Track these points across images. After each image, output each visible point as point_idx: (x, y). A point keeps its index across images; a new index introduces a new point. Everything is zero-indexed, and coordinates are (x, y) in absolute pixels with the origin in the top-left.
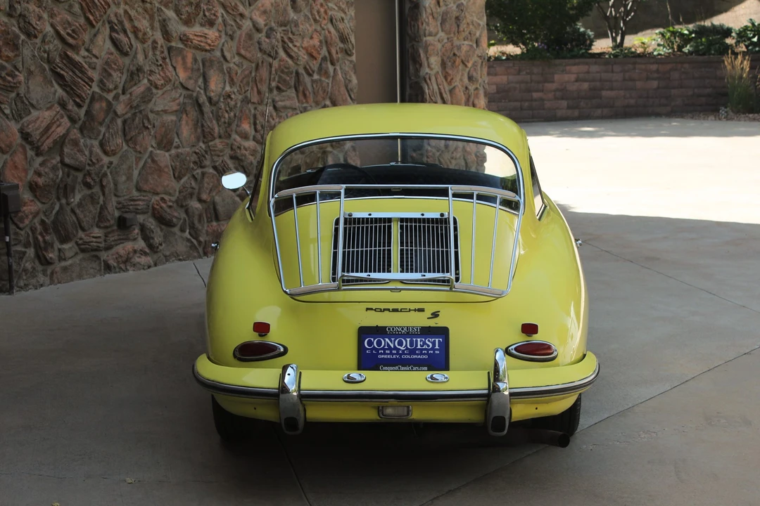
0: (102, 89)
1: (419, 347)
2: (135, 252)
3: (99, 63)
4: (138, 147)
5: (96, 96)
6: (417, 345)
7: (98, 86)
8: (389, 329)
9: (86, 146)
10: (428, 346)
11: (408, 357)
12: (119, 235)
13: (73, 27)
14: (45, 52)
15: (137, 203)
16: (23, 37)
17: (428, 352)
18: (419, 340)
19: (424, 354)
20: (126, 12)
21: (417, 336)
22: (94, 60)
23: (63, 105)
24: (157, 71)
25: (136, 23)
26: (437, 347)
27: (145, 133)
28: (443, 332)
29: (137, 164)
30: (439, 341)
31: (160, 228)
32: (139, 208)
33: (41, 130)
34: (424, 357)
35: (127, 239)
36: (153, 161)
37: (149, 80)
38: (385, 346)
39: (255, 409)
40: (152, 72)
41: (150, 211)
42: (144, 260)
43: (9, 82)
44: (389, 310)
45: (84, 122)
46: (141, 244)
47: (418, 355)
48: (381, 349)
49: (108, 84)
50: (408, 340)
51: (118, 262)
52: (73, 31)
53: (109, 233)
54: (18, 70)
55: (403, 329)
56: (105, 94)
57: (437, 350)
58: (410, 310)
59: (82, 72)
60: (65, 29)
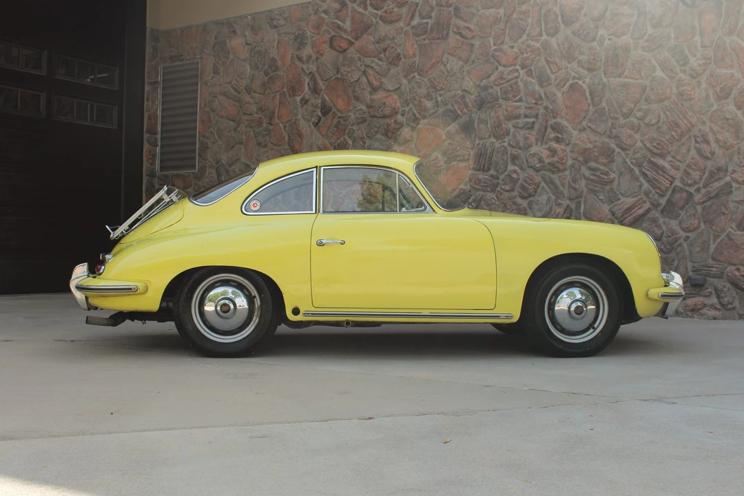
0: (684, 184)
2: (705, 305)
3: (682, 166)
4: (714, 227)
5: (678, 189)
7: (680, 182)
9: (664, 223)
12: (690, 291)
13: (657, 142)
14: (635, 159)
15: (711, 269)
16: (617, 150)
20: (711, 128)
22: (678, 163)
23: (647, 194)
24: (739, 170)
25: (720, 137)
27: (722, 217)
29: (714, 241)
31: (736, 292)
32: (712, 272)
35: (699, 295)
36: (730, 239)
37: (732, 178)
40: (734, 171)
41: (725, 277)
42: (713, 313)
43: (603, 179)
45: (665, 207)
46: (714, 300)
49: (686, 180)
51: (685, 310)
52: (658, 144)
54: (611, 171)
56: (687, 188)
59: (665, 173)
60: (651, 143)
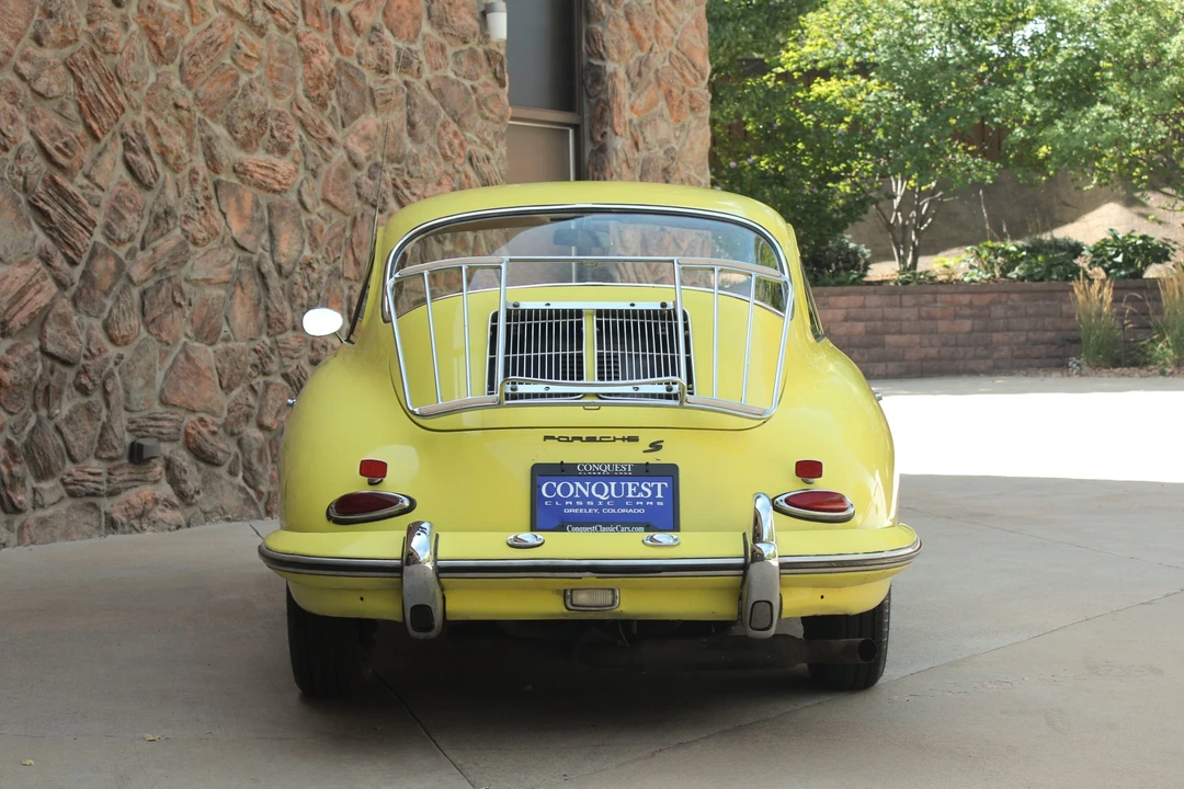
0: (109, 239)
1: (630, 495)
2: (156, 501)
3: (105, 199)
4: (164, 335)
5: (100, 249)
6: (626, 492)
7: (103, 233)
8: (582, 467)
9: (81, 327)
10: (646, 493)
11: (613, 511)
12: (130, 473)
13: (65, 139)
14: (20, 174)
15: (162, 423)
17: (645, 503)
18: (630, 484)
19: (639, 507)
20: (149, 121)
21: (626, 477)
22: (98, 192)
23: (47, 260)
24: (196, 217)
25: (165, 140)
26: (659, 496)
27: (176, 313)
28: (670, 472)
29: (161, 362)
30: (663, 486)
31: (197, 466)
32: (164, 431)
33: (10, 296)
34: (639, 511)
35: (143, 481)
36: (188, 358)
37: (183, 230)
38: (574, 493)
39: (362, 599)
40: (188, 218)
41: (182, 438)
42: (170, 515)
44: (580, 439)
45: (79, 289)
46: (165, 490)
47: (628, 507)
48: (568, 499)
49: (118, 231)
50: (613, 484)
51: (129, 516)
52: (66, 144)
53: (115, 468)
55: (603, 467)
56: (113, 248)
57: (659, 500)
58: (615, 439)
59: (78, 210)
60: (53, 140)
